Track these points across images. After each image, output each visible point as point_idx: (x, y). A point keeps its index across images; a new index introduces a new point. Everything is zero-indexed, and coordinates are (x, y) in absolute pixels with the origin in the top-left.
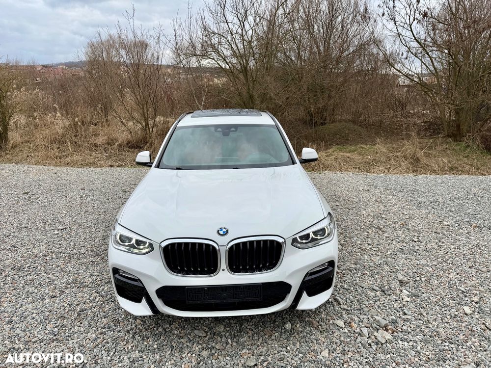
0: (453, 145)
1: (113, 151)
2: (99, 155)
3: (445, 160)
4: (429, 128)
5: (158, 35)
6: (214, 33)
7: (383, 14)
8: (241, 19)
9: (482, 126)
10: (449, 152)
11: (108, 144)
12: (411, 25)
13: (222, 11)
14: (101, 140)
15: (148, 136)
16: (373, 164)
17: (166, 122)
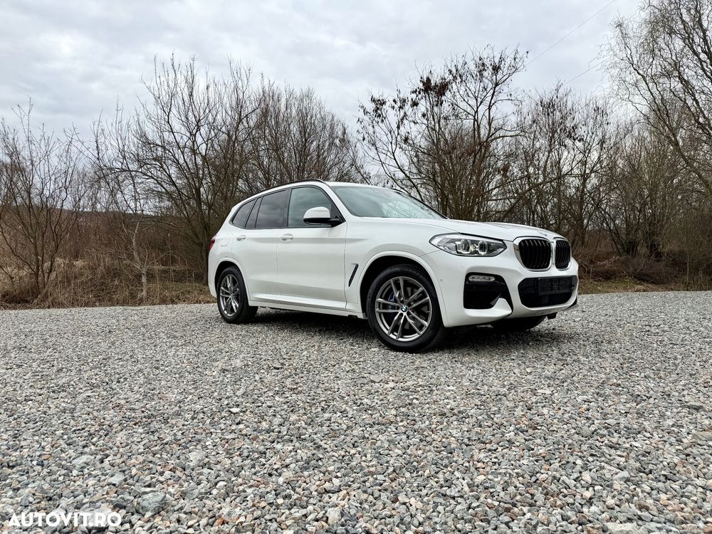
7: (364, 139)
12: (393, 153)
13: (167, 117)
17: (71, 266)
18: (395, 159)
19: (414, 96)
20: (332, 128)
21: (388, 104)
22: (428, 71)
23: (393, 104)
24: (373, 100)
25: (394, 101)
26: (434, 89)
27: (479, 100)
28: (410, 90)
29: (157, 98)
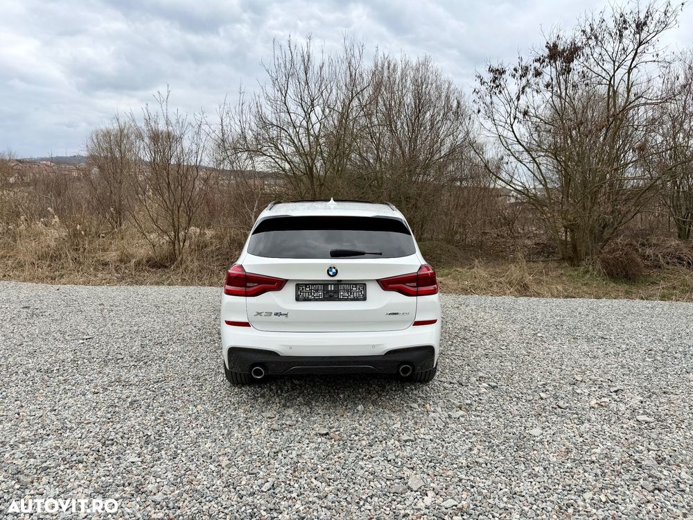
0: (570, 271)
1: (127, 271)
2: (108, 276)
3: (560, 287)
4: (542, 251)
5: (199, 123)
6: (272, 124)
7: (479, 111)
8: (306, 110)
9: (602, 248)
10: (564, 278)
11: (121, 261)
12: (512, 125)
13: (283, 98)
14: (112, 255)
15: (177, 252)
16: (471, 291)
17: (202, 235)
18: (513, 131)
19: (537, 65)
20: (448, 97)
21: (507, 73)
22: (555, 35)
23: (514, 72)
24: (491, 70)
25: (515, 70)
26: (562, 55)
27: (617, 64)
28: (533, 58)
29: (275, 81)
